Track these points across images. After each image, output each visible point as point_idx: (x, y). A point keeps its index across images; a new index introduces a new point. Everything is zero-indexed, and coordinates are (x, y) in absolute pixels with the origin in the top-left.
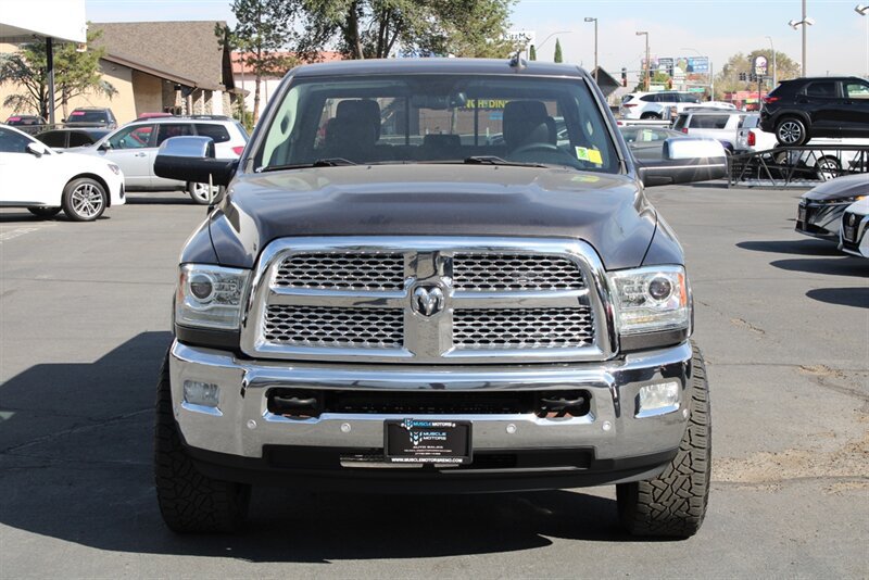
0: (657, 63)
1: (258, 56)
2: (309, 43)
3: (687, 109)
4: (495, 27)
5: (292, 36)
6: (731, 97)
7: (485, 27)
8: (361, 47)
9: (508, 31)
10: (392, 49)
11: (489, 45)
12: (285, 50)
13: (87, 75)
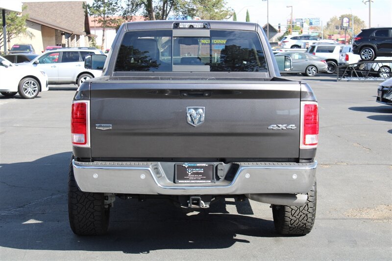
0: (295, 21)
1: (104, 18)
2: (128, 12)
3: (314, 43)
4: (219, 4)
5: (120, 8)
6: (331, 37)
7: (214, 4)
8: (154, 14)
9: (225, 6)
10: (169, 15)
11: (217, 13)
12: (117, 15)
13: (20, 28)
